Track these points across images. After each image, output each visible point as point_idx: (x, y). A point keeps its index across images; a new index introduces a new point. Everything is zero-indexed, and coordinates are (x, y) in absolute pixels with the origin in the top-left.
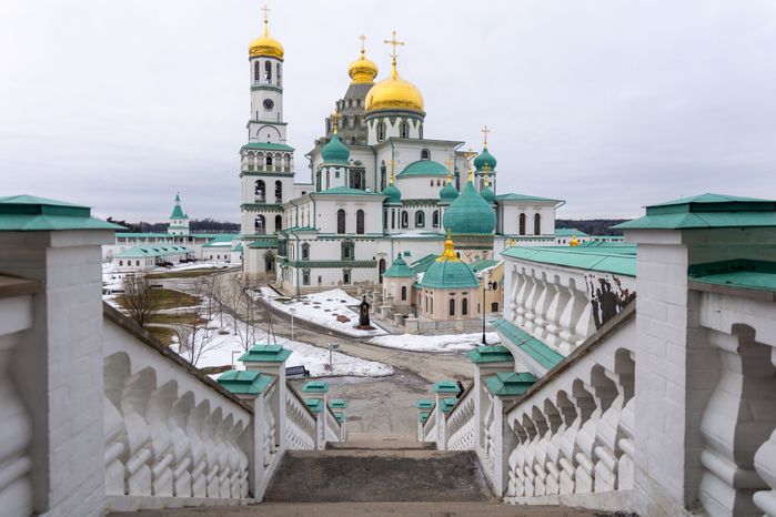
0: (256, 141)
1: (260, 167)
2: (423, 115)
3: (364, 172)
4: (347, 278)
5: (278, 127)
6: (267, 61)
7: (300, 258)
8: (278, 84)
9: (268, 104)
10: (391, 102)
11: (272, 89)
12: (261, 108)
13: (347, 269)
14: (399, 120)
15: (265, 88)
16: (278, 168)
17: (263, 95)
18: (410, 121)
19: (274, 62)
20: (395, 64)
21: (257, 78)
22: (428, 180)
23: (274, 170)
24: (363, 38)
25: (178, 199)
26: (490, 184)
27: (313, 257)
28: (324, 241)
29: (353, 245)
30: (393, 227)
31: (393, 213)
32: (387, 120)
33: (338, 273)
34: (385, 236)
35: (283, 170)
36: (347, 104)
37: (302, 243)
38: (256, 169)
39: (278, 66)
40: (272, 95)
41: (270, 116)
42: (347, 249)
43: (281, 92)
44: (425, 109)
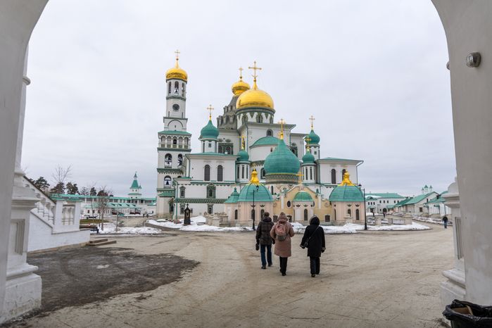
0: (167, 130)
1: (169, 146)
2: (274, 112)
3: (232, 146)
4: (210, 211)
5: (181, 121)
6: (177, 81)
7: (179, 197)
8: (183, 95)
9: (176, 107)
10: (251, 104)
11: (179, 98)
12: (171, 109)
13: (210, 204)
14: (256, 114)
15: (174, 97)
16: (180, 146)
17: (173, 102)
18: (263, 114)
19: (180, 83)
20: (255, 81)
21: (170, 92)
22: (269, 148)
23: (178, 147)
24: (241, 69)
25: (136, 176)
26: (315, 153)
27: (187, 196)
28: (195, 185)
29: (214, 188)
30: (243, 177)
31: (243, 168)
32: (248, 114)
33: (204, 207)
34: (237, 182)
35: (183, 147)
36: (229, 109)
37: (180, 186)
38: (166, 147)
39: (183, 85)
40: (178, 102)
41: (177, 114)
42: (211, 191)
43: (185, 100)
44: (275, 108)
